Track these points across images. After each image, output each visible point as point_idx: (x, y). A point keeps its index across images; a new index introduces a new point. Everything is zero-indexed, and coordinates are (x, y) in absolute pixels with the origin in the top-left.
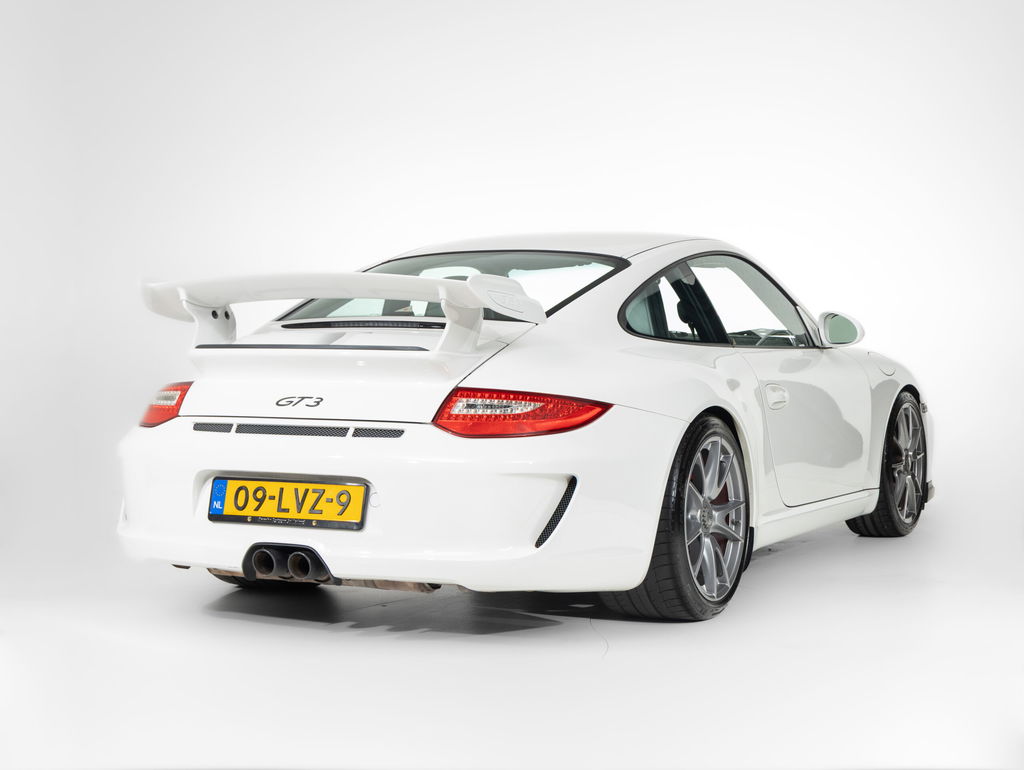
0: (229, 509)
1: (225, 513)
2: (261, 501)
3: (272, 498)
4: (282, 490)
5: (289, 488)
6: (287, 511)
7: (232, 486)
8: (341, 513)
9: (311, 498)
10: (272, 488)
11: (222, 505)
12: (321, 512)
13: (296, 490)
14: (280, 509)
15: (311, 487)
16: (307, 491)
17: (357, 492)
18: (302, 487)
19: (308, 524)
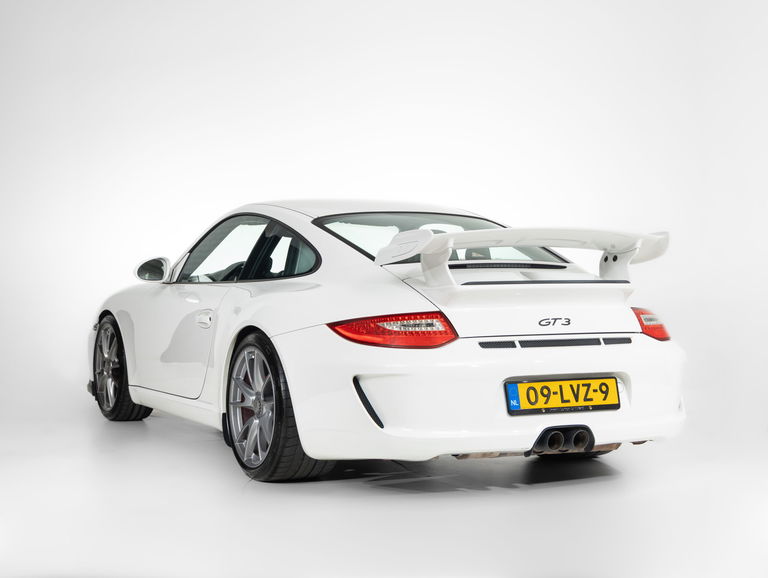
0: (525, 405)
1: (522, 408)
2: (548, 397)
3: (555, 393)
4: (561, 387)
5: (566, 385)
6: (568, 401)
7: (522, 388)
8: (605, 399)
9: (583, 390)
10: (554, 386)
11: (518, 402)
12: (591, 400)
13: (571, 386)
14: (563, 401)
15: (581, 382)
16: (578, 386)
17: (610, 382)
18: (575, 383)
19: (586, 409)
